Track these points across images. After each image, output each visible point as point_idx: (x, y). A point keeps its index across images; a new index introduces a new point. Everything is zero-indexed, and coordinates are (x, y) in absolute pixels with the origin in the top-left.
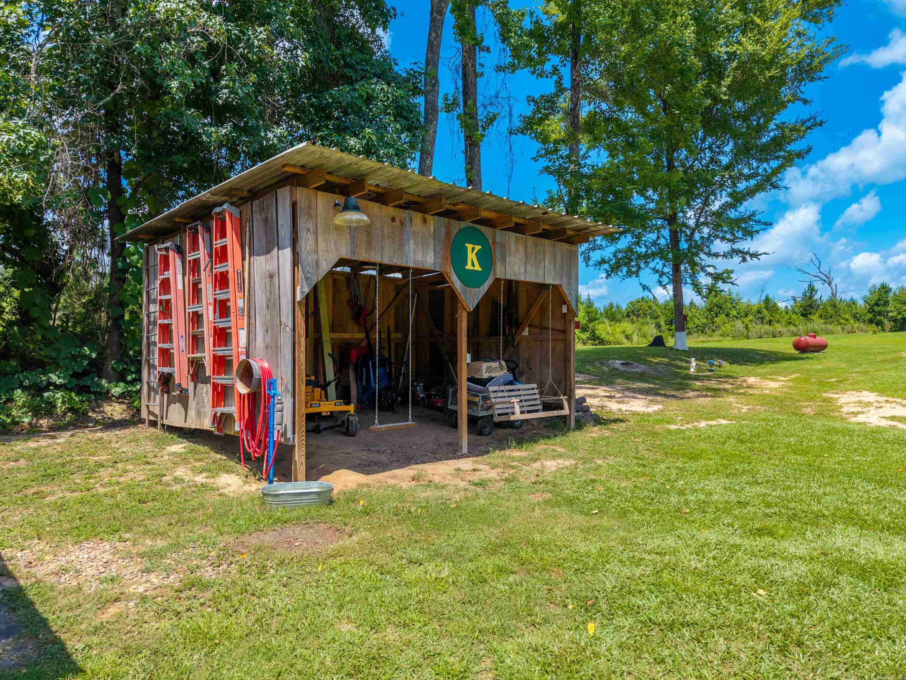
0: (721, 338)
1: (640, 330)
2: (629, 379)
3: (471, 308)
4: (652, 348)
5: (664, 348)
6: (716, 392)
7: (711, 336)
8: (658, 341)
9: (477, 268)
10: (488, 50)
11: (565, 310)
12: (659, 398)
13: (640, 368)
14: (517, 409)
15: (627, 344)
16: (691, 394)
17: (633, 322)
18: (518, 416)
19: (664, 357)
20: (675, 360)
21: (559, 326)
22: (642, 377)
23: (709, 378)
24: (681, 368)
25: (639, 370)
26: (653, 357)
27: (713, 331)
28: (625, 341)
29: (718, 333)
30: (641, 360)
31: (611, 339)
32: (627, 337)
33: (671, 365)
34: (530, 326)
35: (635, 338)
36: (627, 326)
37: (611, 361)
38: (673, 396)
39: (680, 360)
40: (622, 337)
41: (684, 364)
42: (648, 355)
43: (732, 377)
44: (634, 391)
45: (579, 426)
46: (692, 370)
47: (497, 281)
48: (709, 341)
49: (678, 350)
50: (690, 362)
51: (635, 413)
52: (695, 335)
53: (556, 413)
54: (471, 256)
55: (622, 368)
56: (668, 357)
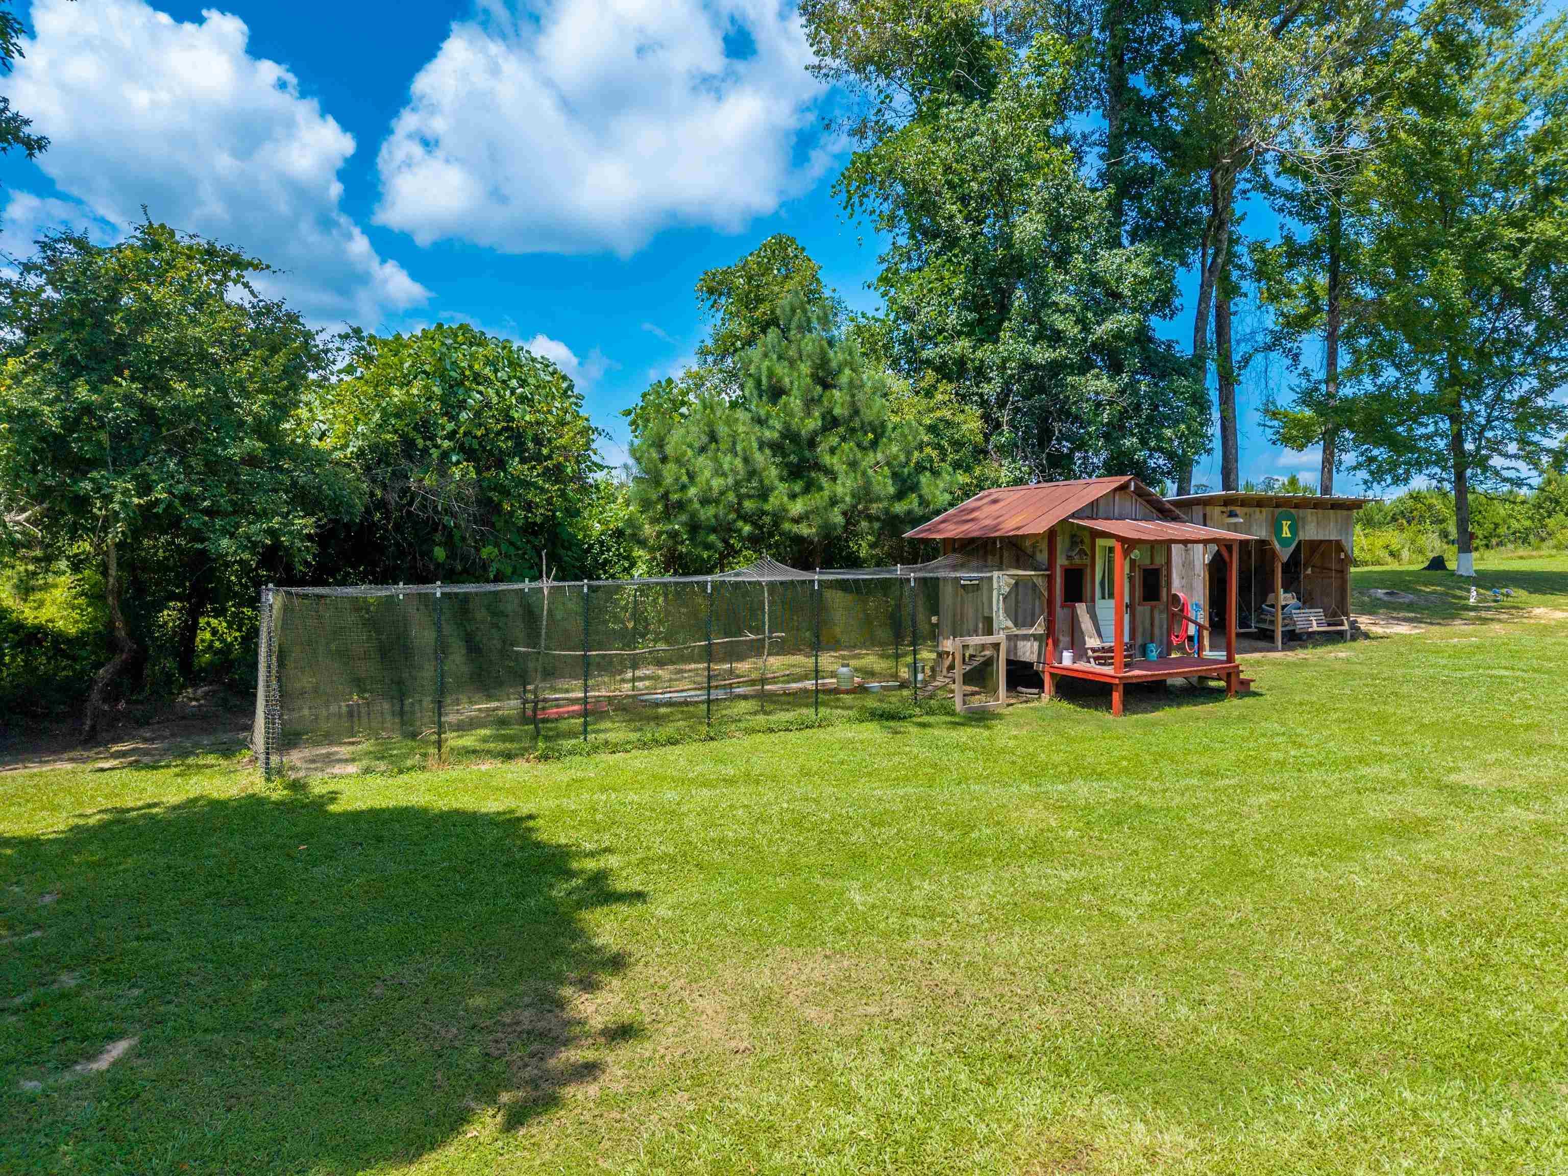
0: (1554, 552)
1: (1413, 542)
2: (1395, 609)
3: (1285, 560)
4: (1427, 572)
5: (1444, 572)
6: (1485, 621)
7: (1538, 548)
8: (1437, 563)
9: (1289, 535)
10: (1246, 295)
11: (1342, 556)
12: (1423, 625)
13: (1409, 598)
14: (1314, 623)
15: (1393, 566)
16: (1460, 622)
17: (1402, 530)
18: (1315, 628)
19: (1438, 585)
20: (1453, 588)
21: (1339, 567)
22: (1410, 607)
23: (1488, 609)
24: (1460, 598)
25: (1407, 600)
26: (1426, 585)
27: (1543, 540)
28: (1389, 559)
29: (1550, 543)
30: (1409, 588)
31: (1368, 557)
32: (1392, 554)
33: (1447, 594)
34: (1313, 566)
35: (1405, 554)
36: (1392, 537)
37: (1372, 591)
38: (1439, 624)
39: (1460, 588)
40: (1384, 554)
41: (1465, 594)
42: (1418, 582)
43: (1518, 608)
44: (1398, 619)
45: (1354, 638)
46: (1472, 600)
47: (1300, 542)
48: (1531, 557)
49: (1461, 576)
50: (1469, 591)
51: (1397, 634)
52: (1510, 546)
53: (1339, 628)
54: (1286, 529)
55: (1386, 598)
56: (1445, 586)
